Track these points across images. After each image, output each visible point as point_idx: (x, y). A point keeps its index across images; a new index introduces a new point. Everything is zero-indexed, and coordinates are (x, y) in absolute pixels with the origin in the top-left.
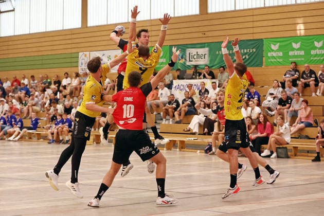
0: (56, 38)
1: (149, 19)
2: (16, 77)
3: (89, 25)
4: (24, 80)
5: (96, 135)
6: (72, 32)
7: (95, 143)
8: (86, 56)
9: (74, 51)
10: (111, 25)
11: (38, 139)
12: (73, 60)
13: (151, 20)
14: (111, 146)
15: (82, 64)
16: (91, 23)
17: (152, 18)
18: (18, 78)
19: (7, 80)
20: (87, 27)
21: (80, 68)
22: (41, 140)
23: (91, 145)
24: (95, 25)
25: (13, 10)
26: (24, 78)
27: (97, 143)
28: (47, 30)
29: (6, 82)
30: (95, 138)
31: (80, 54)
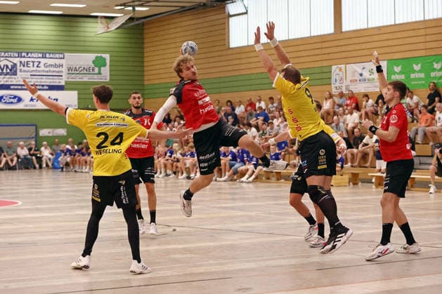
0: (302, 48)
1: (422, 19)
2: (251, 99)
3: (344, 30)
4: (260, 103)
5: (352, 174)
6: (322, 39)
7: (351, 183)
8: (340, 70)
9: (325, 64)
10: (372, 28)
11: (278, 180)
12: (325, 76)
13: (425, 21)
14: (372, 188)
15: (336, 81)
16: (346, 27)
17: (427, 18)
18: (253, 100)
19: (240, 103)
20: (342, 32)
21: (333, 86)
22: (283, 180)
23: (345, 186)
24: (351, 29)
25: (246, 13)
26: (260, 101)
27: (354, 184)
28: (290, 38)
29: (240, 106)
30: (351, 177)
31: (334, 68)
